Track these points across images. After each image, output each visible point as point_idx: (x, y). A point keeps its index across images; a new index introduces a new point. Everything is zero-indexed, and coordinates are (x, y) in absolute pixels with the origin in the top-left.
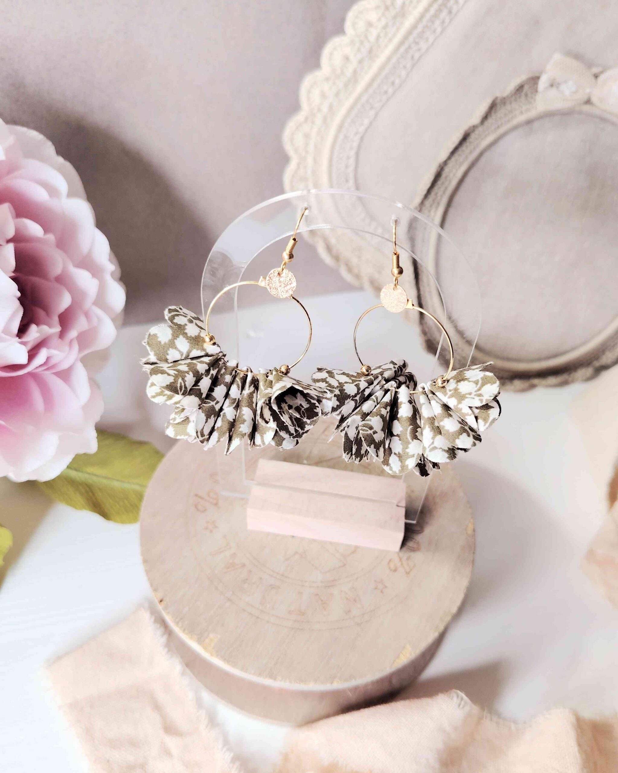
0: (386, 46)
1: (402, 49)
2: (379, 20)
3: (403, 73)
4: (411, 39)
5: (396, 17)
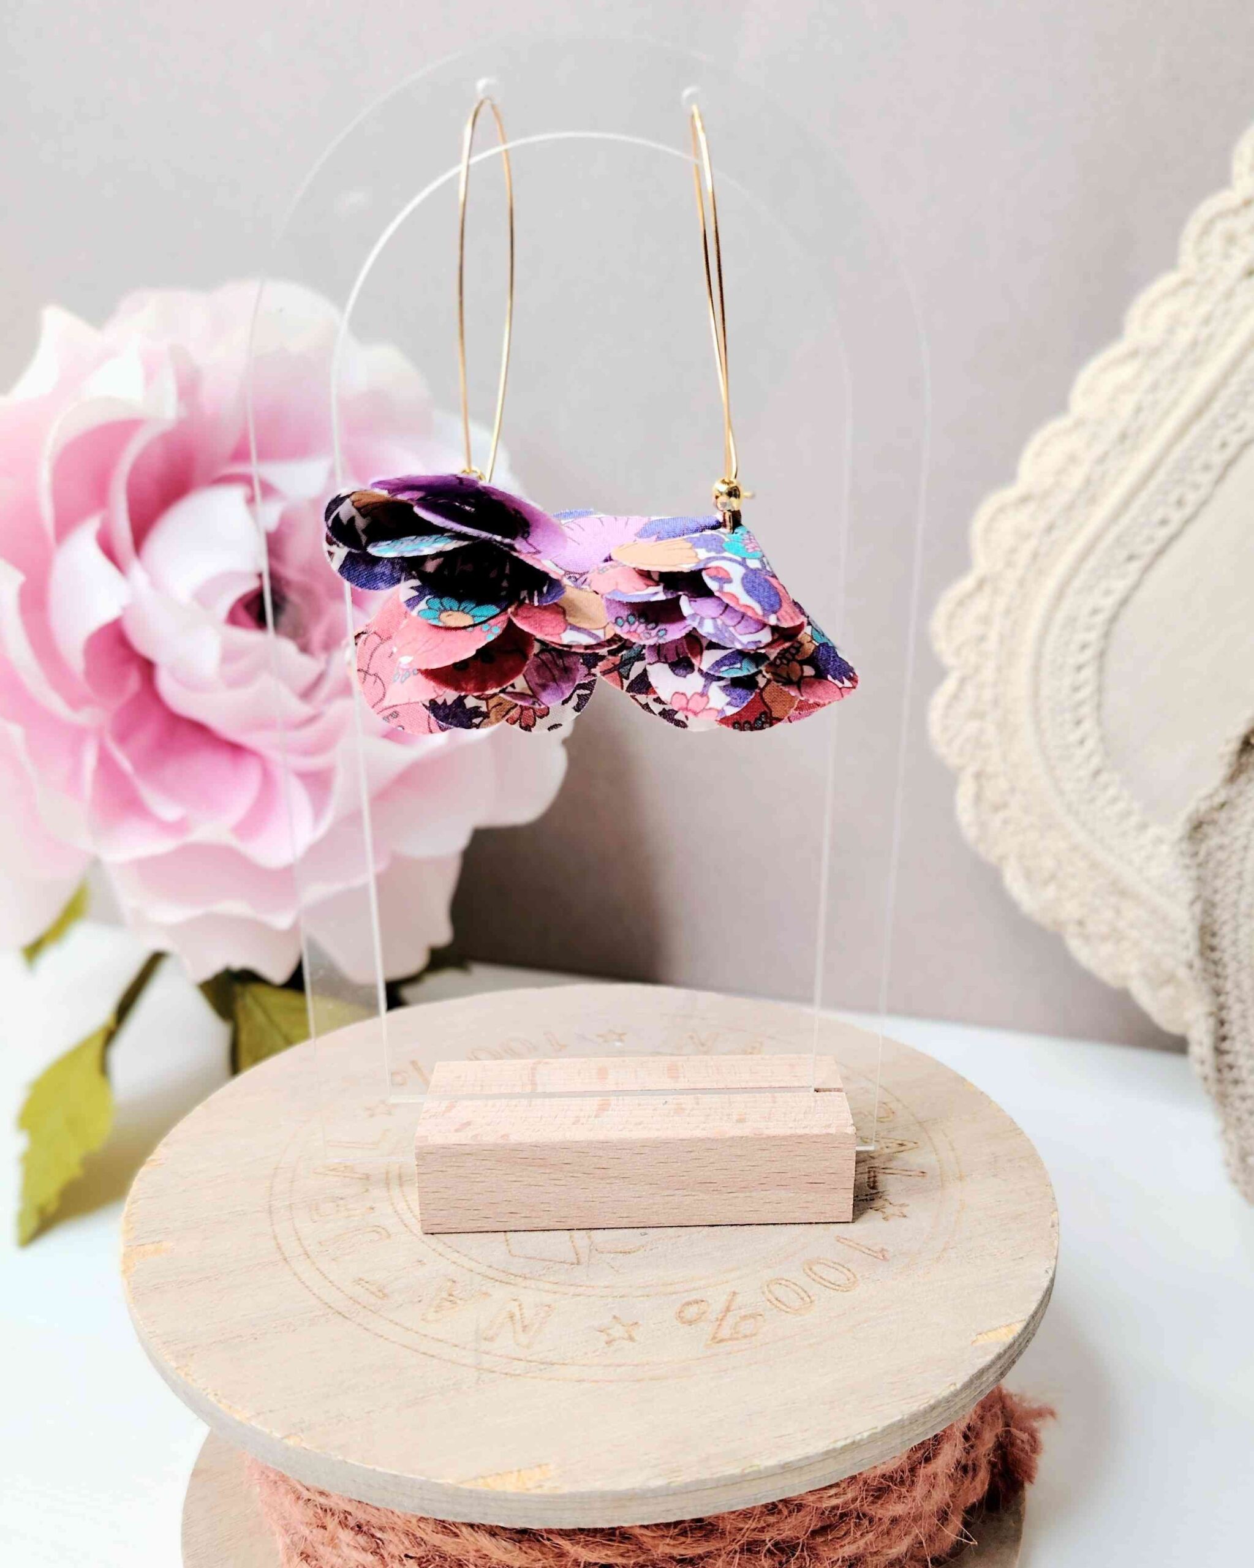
1: (1196, 430)
2: (1139, 375)
3: (1206, 479)
4: (1216, 407)
5: (1177, 367)
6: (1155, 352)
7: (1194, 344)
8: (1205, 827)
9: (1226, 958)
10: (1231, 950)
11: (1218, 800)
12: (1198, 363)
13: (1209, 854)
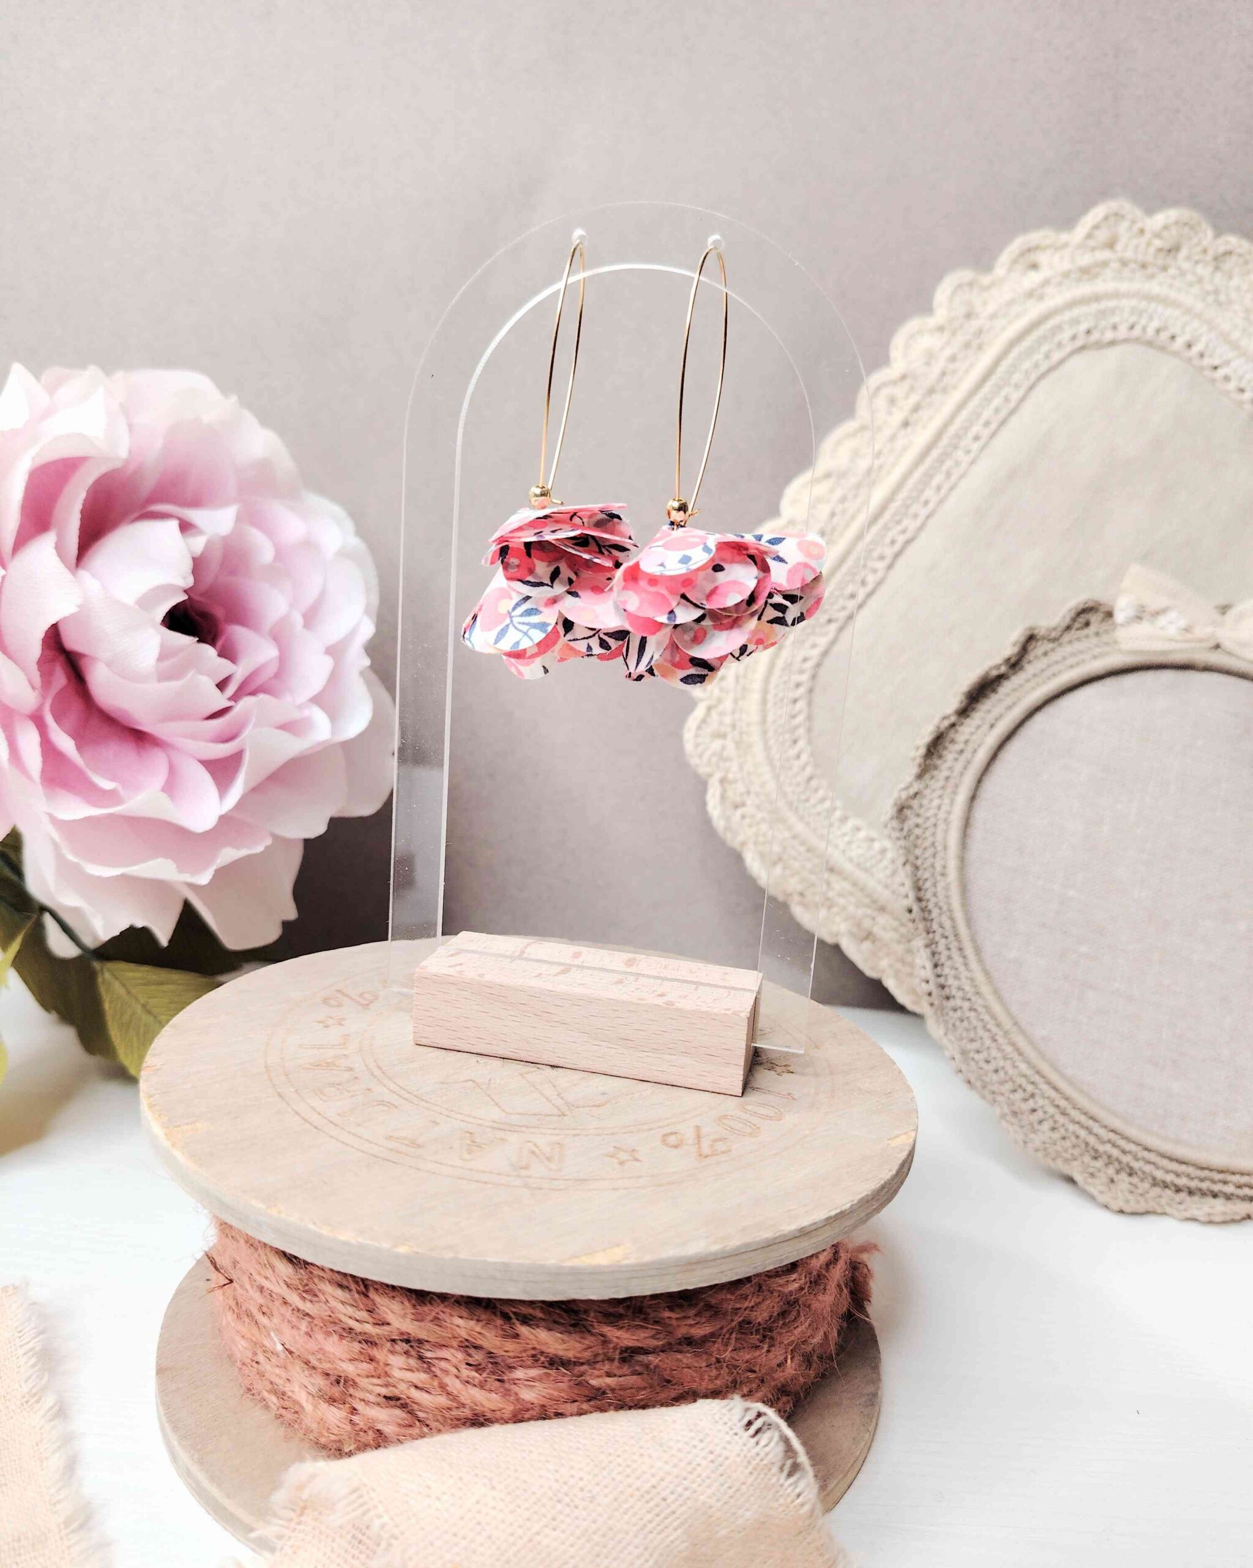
0: (847, 525)
1: (874, 530)
2: (832, 490)
3: (881, 565)
4: (887, 516)
5: (858, 486)
6: (843, 475)
7: (869, 471)
8: (905, 810)
9: (931, 906)
10: (933, 900)
11: (912, 791)
12: (872, 484)
13: (910, 831)
